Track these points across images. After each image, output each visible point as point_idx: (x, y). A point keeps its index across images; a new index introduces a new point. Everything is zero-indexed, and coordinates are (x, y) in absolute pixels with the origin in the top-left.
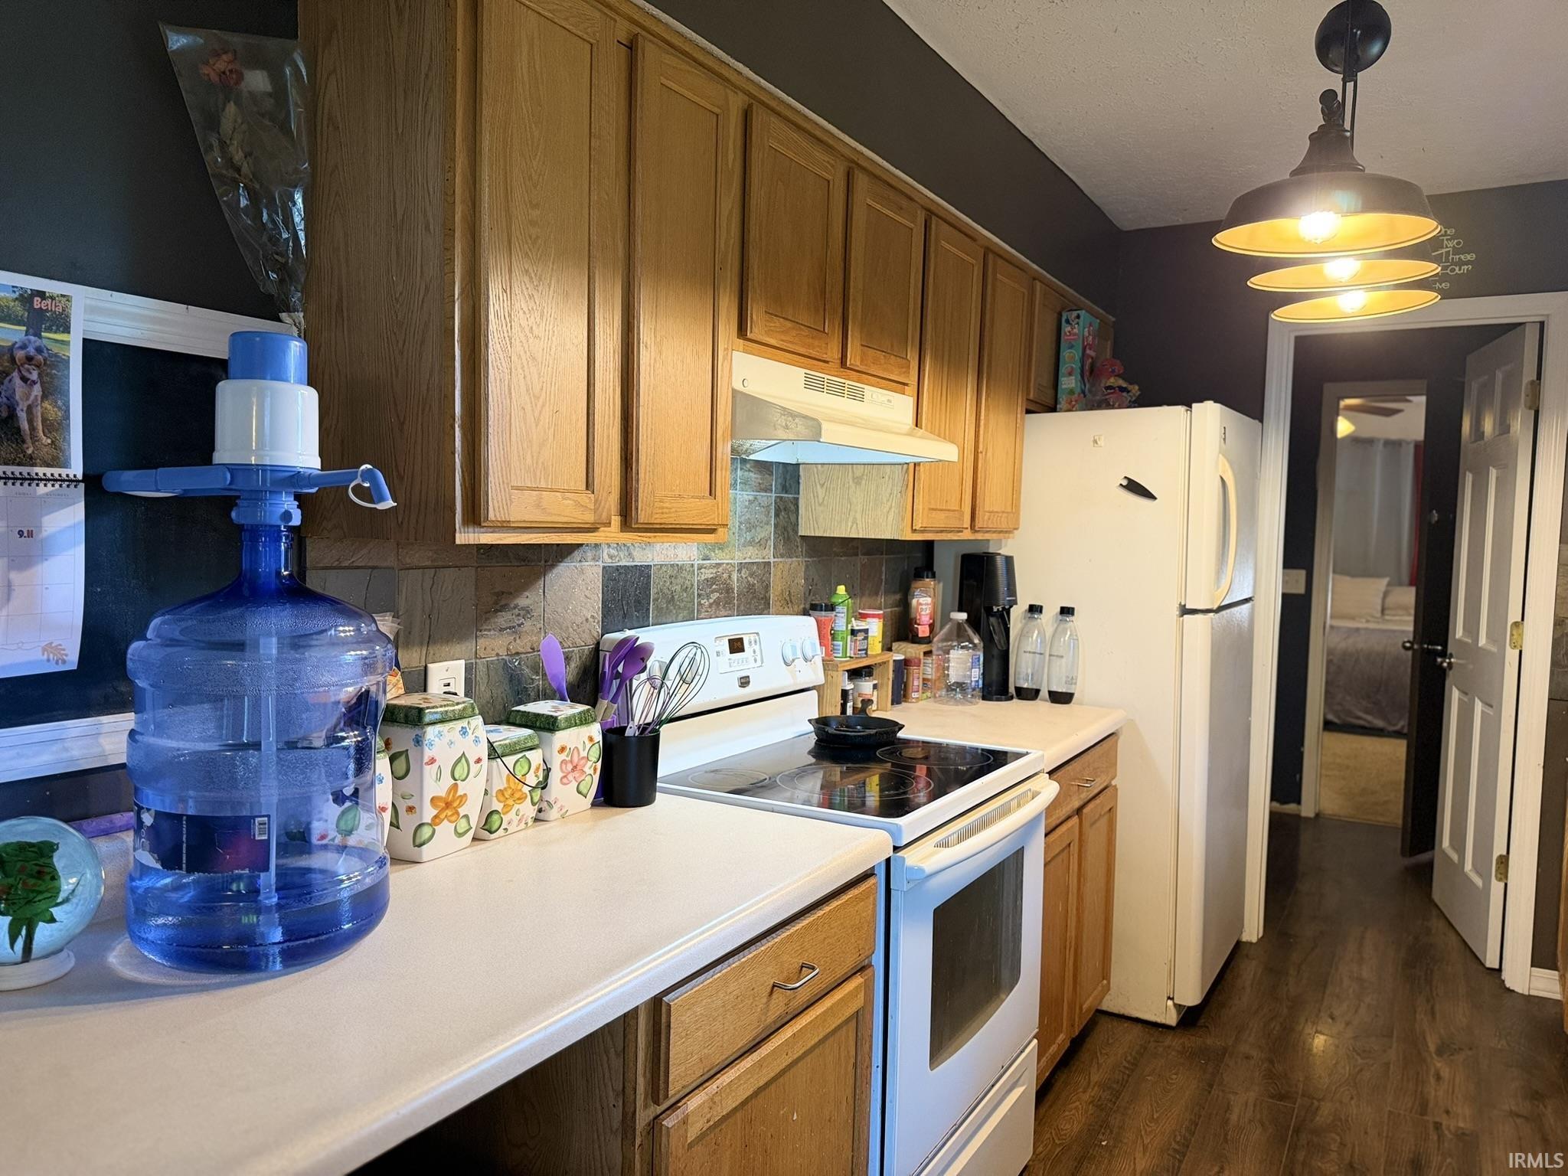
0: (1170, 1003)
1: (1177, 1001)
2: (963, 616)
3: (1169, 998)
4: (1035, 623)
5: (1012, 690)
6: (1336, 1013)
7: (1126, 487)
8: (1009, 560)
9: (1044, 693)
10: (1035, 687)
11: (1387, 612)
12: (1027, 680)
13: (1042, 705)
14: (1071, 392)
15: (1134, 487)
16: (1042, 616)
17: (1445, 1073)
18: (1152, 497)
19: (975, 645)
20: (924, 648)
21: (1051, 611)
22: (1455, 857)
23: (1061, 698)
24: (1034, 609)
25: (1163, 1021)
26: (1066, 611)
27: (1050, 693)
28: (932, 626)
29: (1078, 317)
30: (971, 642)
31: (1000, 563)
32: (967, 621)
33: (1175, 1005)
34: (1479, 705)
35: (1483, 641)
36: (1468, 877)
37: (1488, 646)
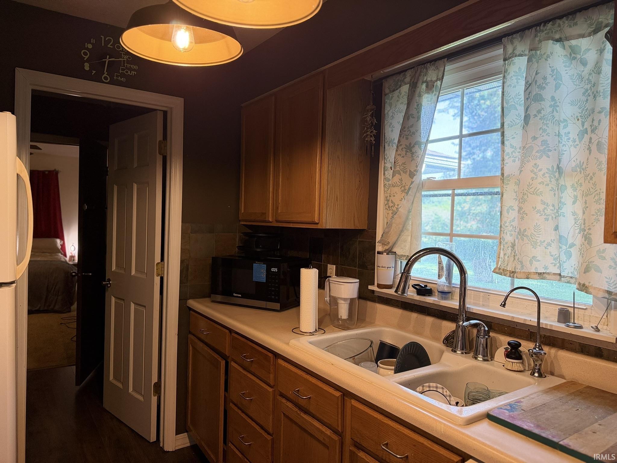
22: (121, 386)
34: (133, 306)
35: (133, 272)
36: (132, 396)
37: (139, 275)
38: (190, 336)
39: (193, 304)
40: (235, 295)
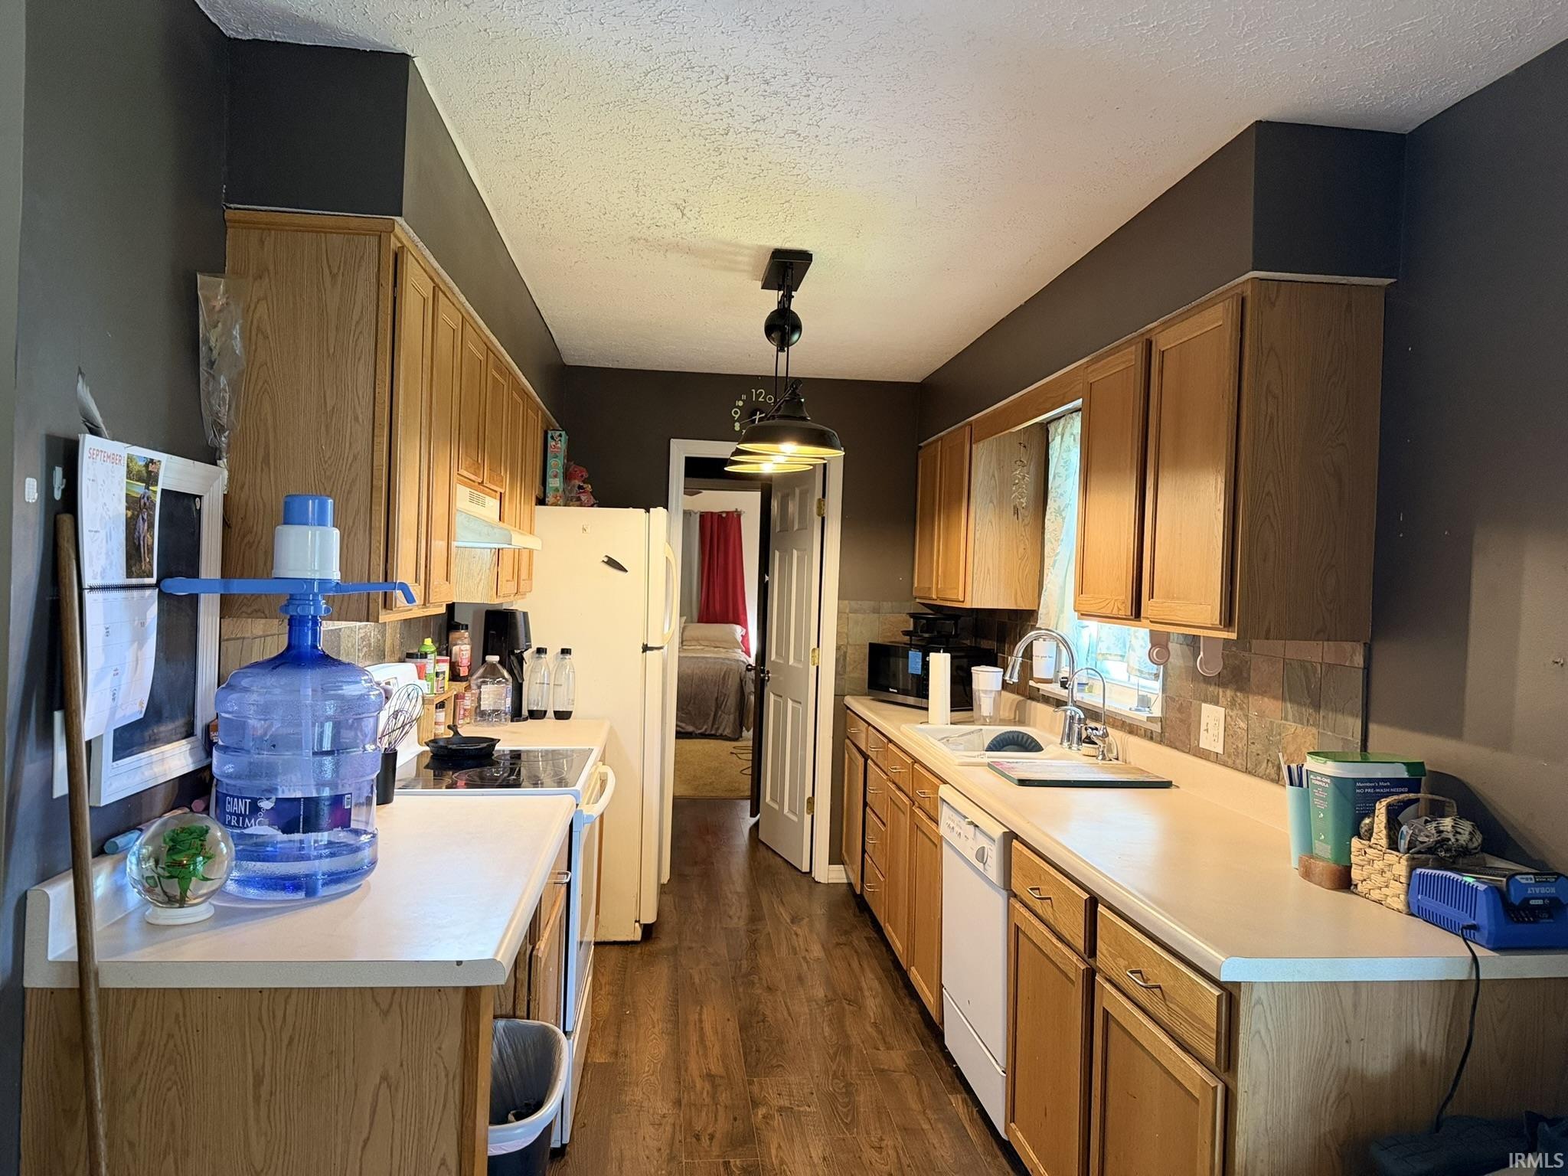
0: (637, 924)
1: (641, 922)
2: (496, 658)
3: (636, 921)
4: (541, 661)
5: (525, 713)
6: (731, 913)
7: (606, 563)
8: (525, 614)
9: (550, 714)
10: (543, 709)
11: (684, 643)
12: (538, 705)
13: (550, 721)
14: (557, 490)
15: (612, 563)
16: (547, 656)
17: (799, 931)
18: (625, 571)
19: (507, 680)
20: (464, 684)
21: (553, 651)
22: (776, 807)
23: (563, 715)
24: (541, 651)
25: (633, 939)
26: (565, 652)
27: (556, 713)
28: (470, 667)
29: (560, 435)
30: (504, 678)
31: (520, 619)
32: (500, 662)
33: (640, 925)
34: (790, 703)
35: (791, 662)
36: (787, 817)
37: (796, 665)
38: (847, 741)
39: (849, 700)
40: (891, 690)
